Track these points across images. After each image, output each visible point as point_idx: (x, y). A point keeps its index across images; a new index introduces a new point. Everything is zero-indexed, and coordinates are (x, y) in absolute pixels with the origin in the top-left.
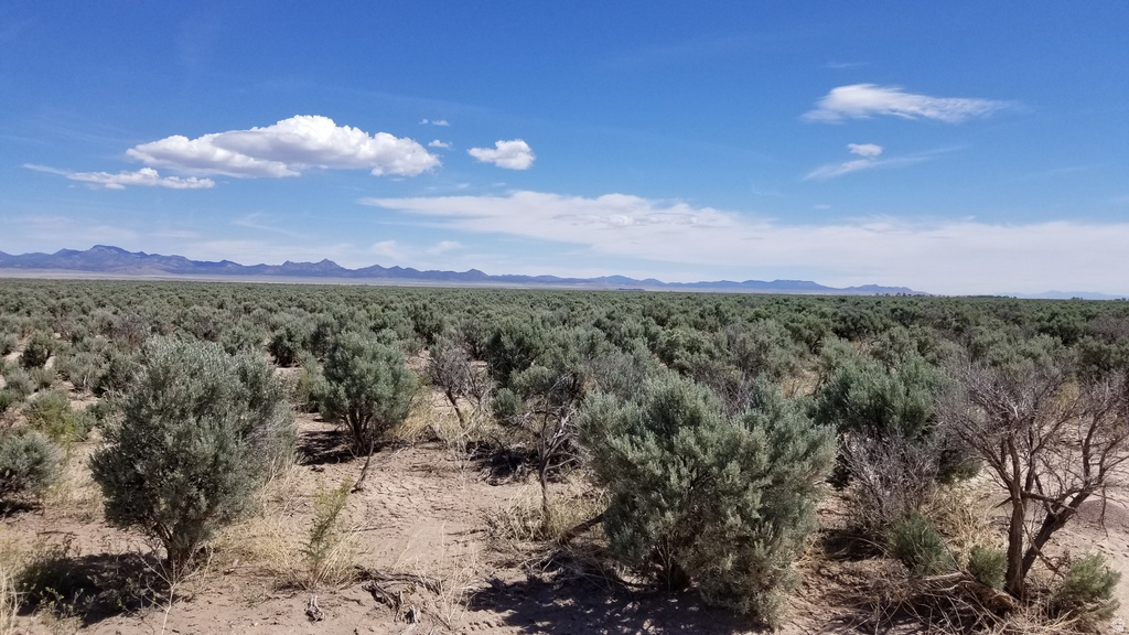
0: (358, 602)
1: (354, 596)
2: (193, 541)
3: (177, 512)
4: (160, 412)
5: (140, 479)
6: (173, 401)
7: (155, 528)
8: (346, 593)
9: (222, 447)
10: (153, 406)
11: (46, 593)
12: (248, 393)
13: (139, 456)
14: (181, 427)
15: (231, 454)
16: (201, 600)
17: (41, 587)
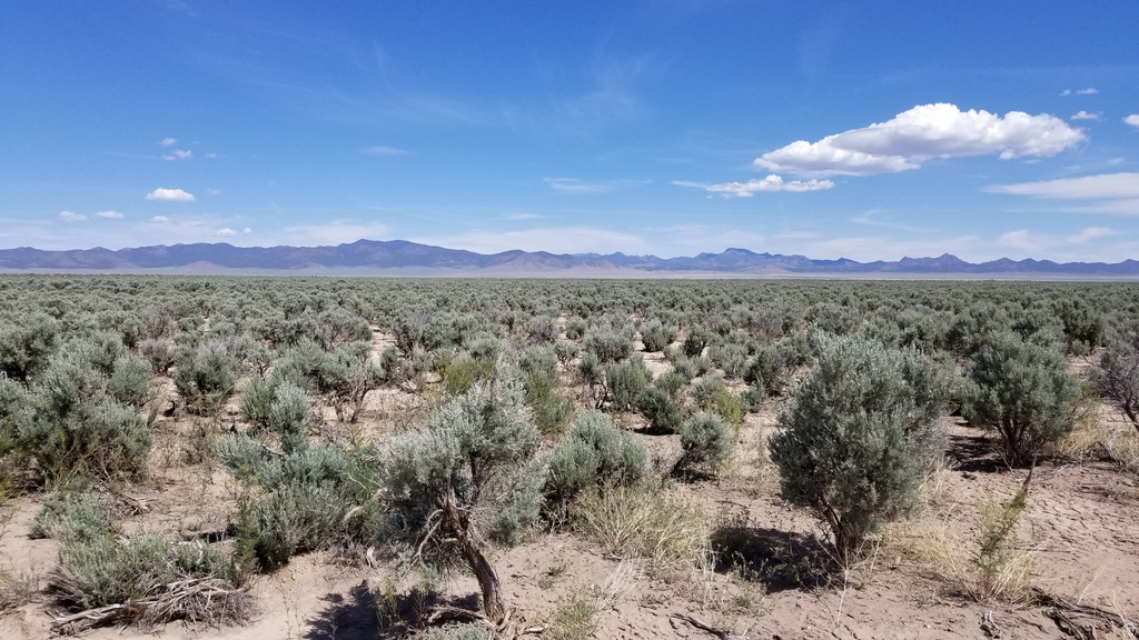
0: (1040, 627)
1: (1034, 620)
2: (862, 530)
3: (849, 500)
4: (830, 403)
5: (811, 464)
6: (845, 393)
7: (826, 513)
8: (1024, 615)
9: (891, 442)
10: (826, 396)
11: (735, 556)
12: (912, 391)
13: (811, 442)
14: (851, 419)
15: (901, 451)
16: (870, 590)
17: (732, 550)
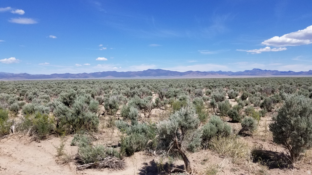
2: (299, 152)
3: (295, 143)
4: (289, 114)
5: (283, 132)
6: (294, 111)
7: (287, 147)
9: (309, 126)
10: (287, 112)
11: (259, 158)
13: (283, 126)
14: (295, 119)
16: (302, 170)
17: (258, 156)
